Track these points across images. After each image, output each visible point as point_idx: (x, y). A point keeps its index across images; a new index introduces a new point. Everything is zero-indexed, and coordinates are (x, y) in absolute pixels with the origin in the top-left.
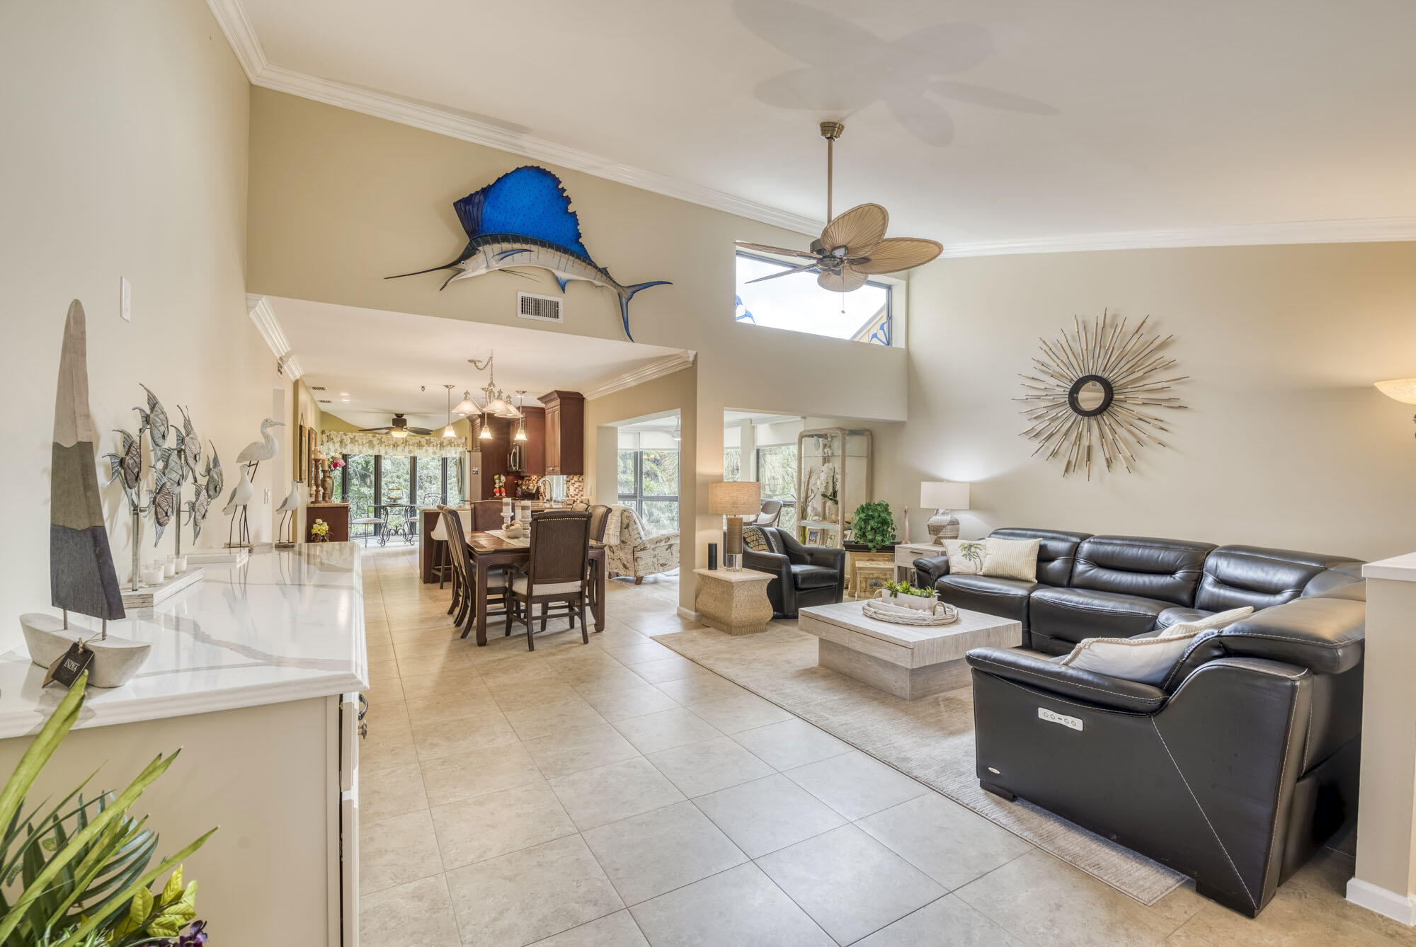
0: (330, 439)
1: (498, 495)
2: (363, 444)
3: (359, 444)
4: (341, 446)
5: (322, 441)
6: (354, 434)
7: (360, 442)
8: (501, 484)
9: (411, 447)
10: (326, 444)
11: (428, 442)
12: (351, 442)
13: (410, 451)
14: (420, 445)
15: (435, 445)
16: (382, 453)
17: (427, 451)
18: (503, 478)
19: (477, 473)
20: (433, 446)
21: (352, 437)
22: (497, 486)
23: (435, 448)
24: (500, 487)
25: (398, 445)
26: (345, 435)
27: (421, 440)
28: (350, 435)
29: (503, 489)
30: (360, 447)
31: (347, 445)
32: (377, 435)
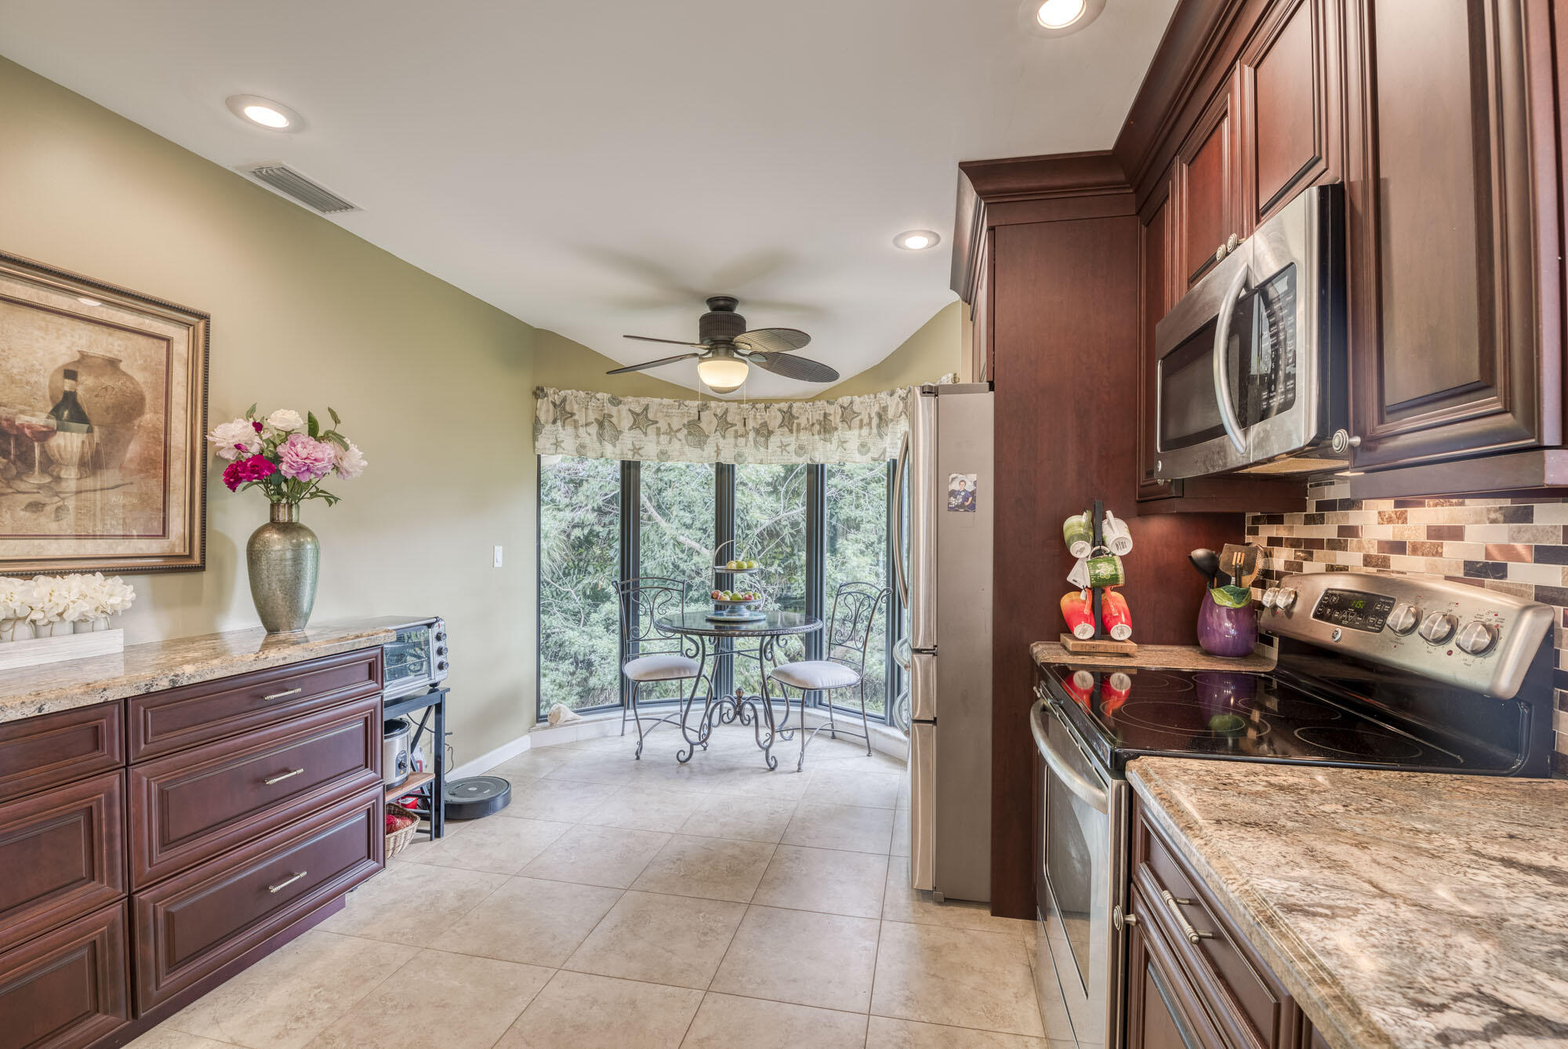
0: (563, 413)
1: (1084, 631)
2: (671, 432)
3: (658, 429)
4: (601, 437)
5: (537, 420)
6: (644, 401)
7: (662, 425)
8: (1105, 570)
9: (804, 436)
10: (549, 427)
11: (848, 415)
12: (635, 425)
13: (801, 447)
14: (825, 427)
15: (866, 421)
16: (727, 458)
17: (842, 443)
18: (1117, 532)
19: (969, 504)
20: (861, 427)
21: (638, 410)
22: (1080, 575)
23: (865, 431)
24: (1098, 588)
25: (770, 433)
26: (615, 401)
27: (830, 409)
28: (634, 404)
29: (1116, 601)
30: (664, 439)
31: (620, 432)
32: (713, 404)
